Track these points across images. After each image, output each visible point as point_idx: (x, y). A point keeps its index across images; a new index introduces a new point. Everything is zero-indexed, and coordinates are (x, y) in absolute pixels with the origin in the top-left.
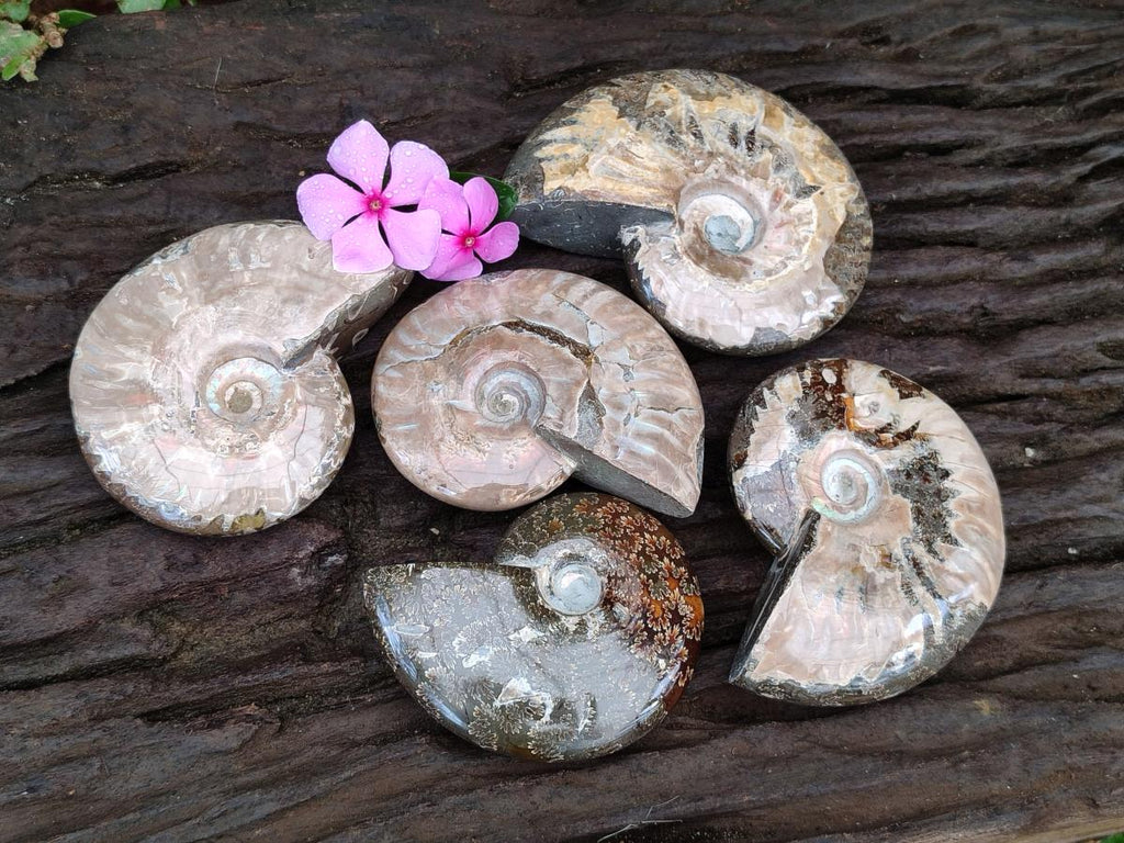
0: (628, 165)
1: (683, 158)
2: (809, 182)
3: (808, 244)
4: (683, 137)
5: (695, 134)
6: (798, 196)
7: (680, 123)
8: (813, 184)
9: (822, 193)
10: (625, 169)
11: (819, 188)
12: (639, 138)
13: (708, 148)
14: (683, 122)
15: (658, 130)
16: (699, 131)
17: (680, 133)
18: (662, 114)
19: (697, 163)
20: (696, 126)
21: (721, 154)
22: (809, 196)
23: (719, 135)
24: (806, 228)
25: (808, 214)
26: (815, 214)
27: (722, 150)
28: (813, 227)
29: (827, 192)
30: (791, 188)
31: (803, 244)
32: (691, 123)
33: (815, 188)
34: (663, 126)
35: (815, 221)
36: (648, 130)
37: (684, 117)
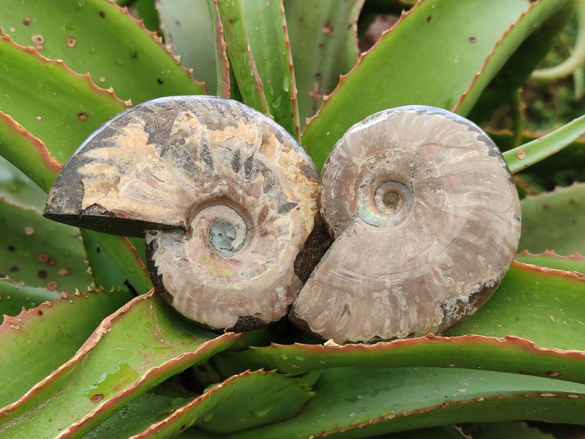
0: (151, 188)
1: (196, 181)
2: (290, 200)
3: (284, 251)
4: (197, 163)
5: (206, 160)
6: (280, 212)
7: (195, 151)
8: (292, 202)
9: (298, 209)
10: (148, 192)
11: (297, 204)
12: (163, 164)
13: (216, 172)
14: (198, 150)
15: (178, 156)
16: (210, 158)
17: (195, 159)
18: (182, 142)
19: (206, 185)
20: (209, 153)
21: (226, 177)
22: (288, 211)
23: (225, 161)
24: (283, 237)
25: (286, 226)
26: (291, 226)
27: (226, 174)
28: (289, 237)
29: (302, 208)
30: (276, 206)
31: (280, 251)
32: (204, 151)
33: (294, 205)
34: (182, 153)
35: (291, 232)
36: (170, 156)
37: (199, 145)
